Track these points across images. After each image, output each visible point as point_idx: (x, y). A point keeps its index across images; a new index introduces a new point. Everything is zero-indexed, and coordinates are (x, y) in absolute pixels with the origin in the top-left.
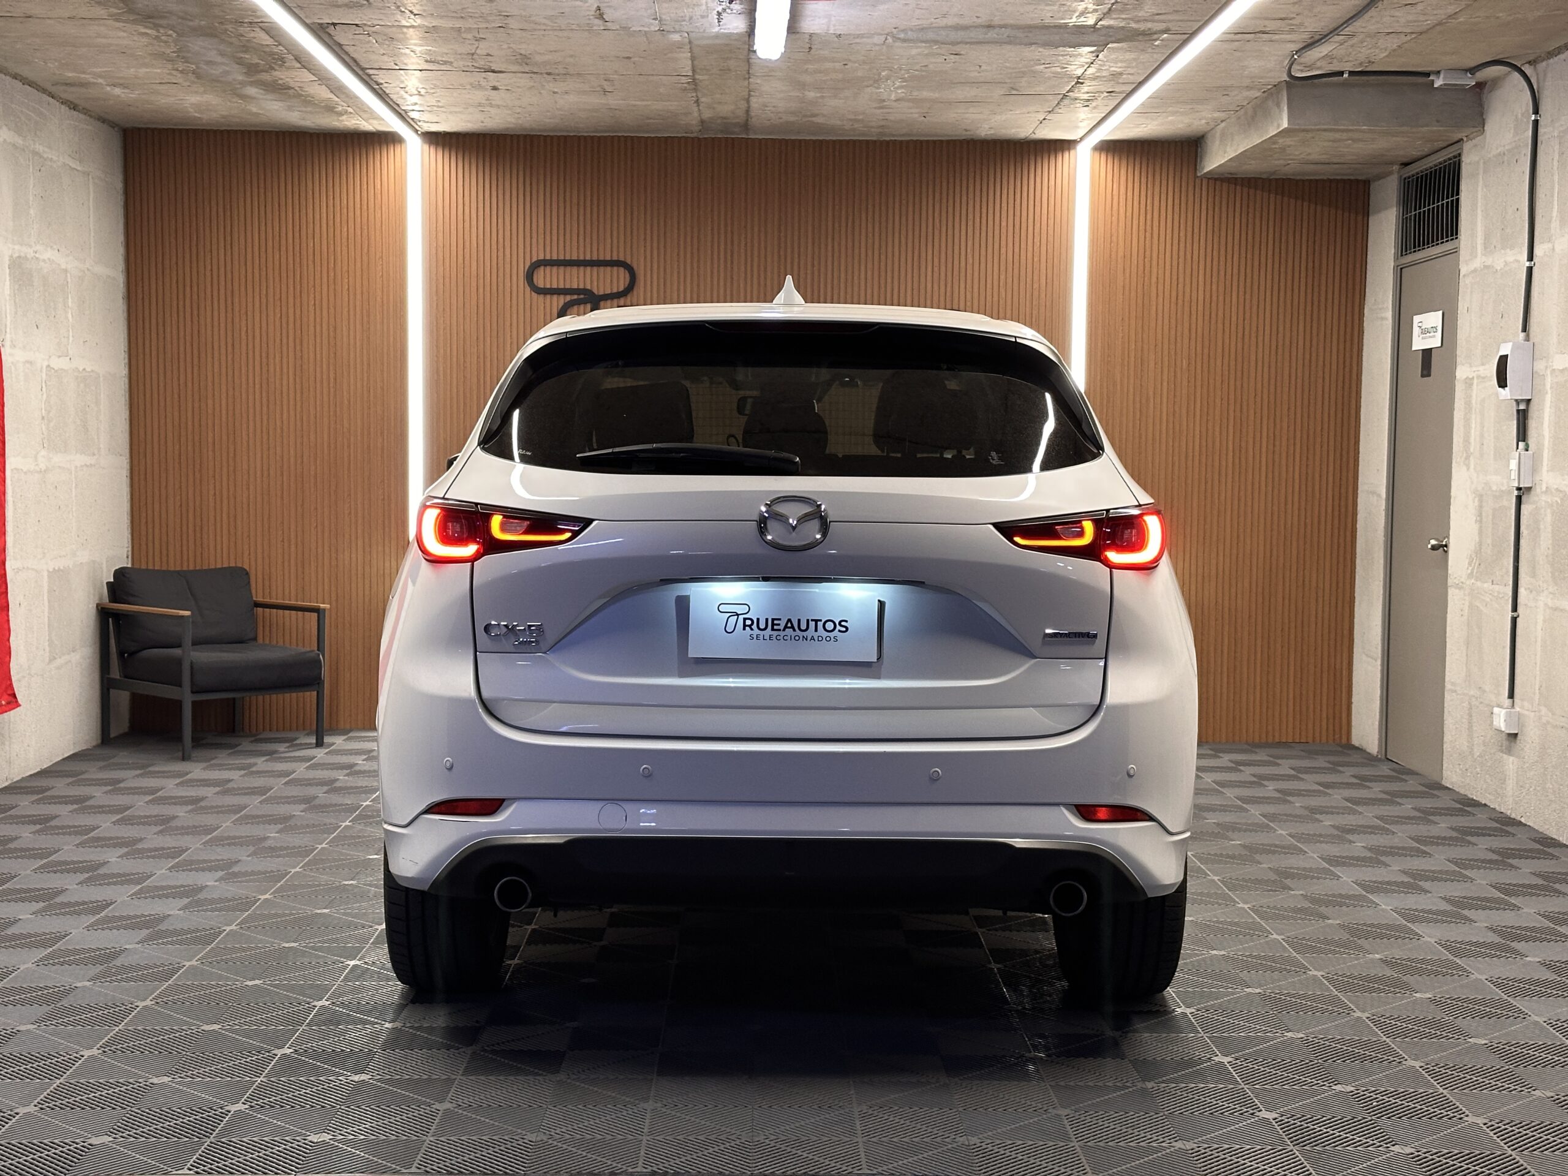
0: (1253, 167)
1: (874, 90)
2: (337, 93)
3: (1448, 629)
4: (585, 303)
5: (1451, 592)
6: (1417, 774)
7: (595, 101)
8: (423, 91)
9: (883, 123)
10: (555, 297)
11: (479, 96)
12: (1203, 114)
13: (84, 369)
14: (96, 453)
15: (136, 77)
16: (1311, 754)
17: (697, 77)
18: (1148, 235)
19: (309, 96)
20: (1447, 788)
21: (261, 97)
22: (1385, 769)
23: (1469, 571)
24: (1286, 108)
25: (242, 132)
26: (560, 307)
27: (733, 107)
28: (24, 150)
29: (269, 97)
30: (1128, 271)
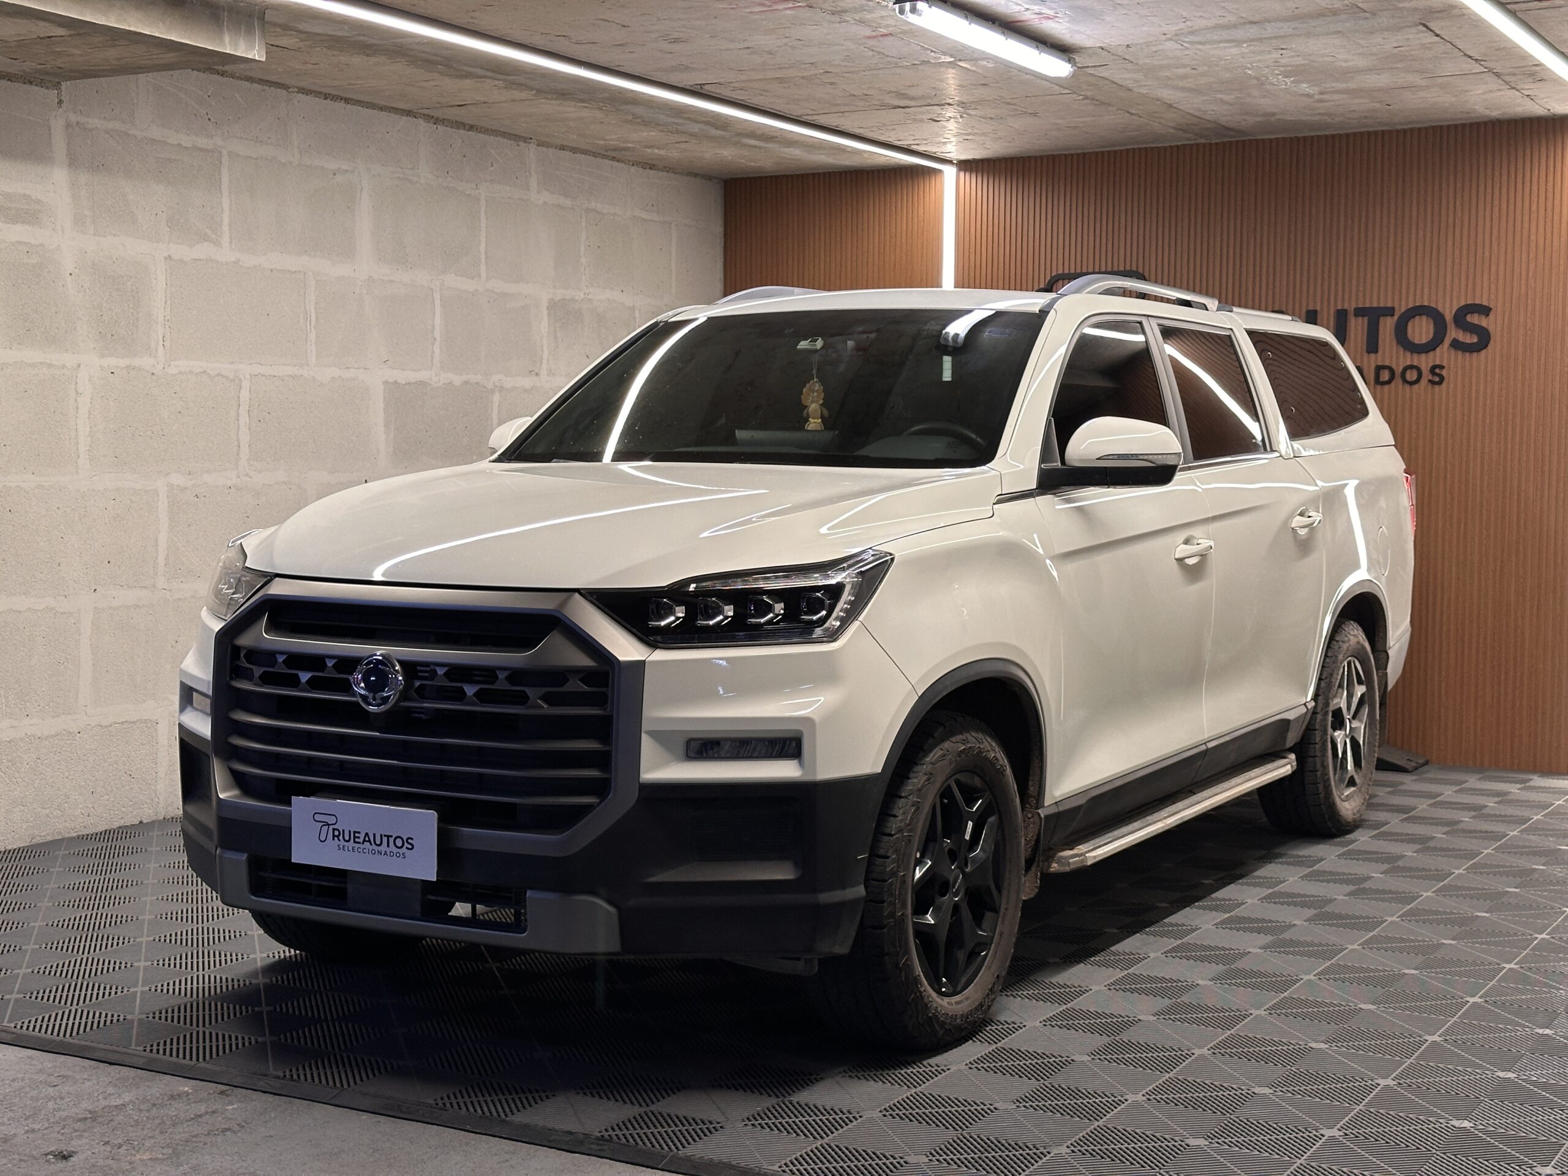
9: (1359, 114)
15: (650, 140)
21: (765, 145)
27: (1175, 115)
28: (573, 209)
29: (772, 144)
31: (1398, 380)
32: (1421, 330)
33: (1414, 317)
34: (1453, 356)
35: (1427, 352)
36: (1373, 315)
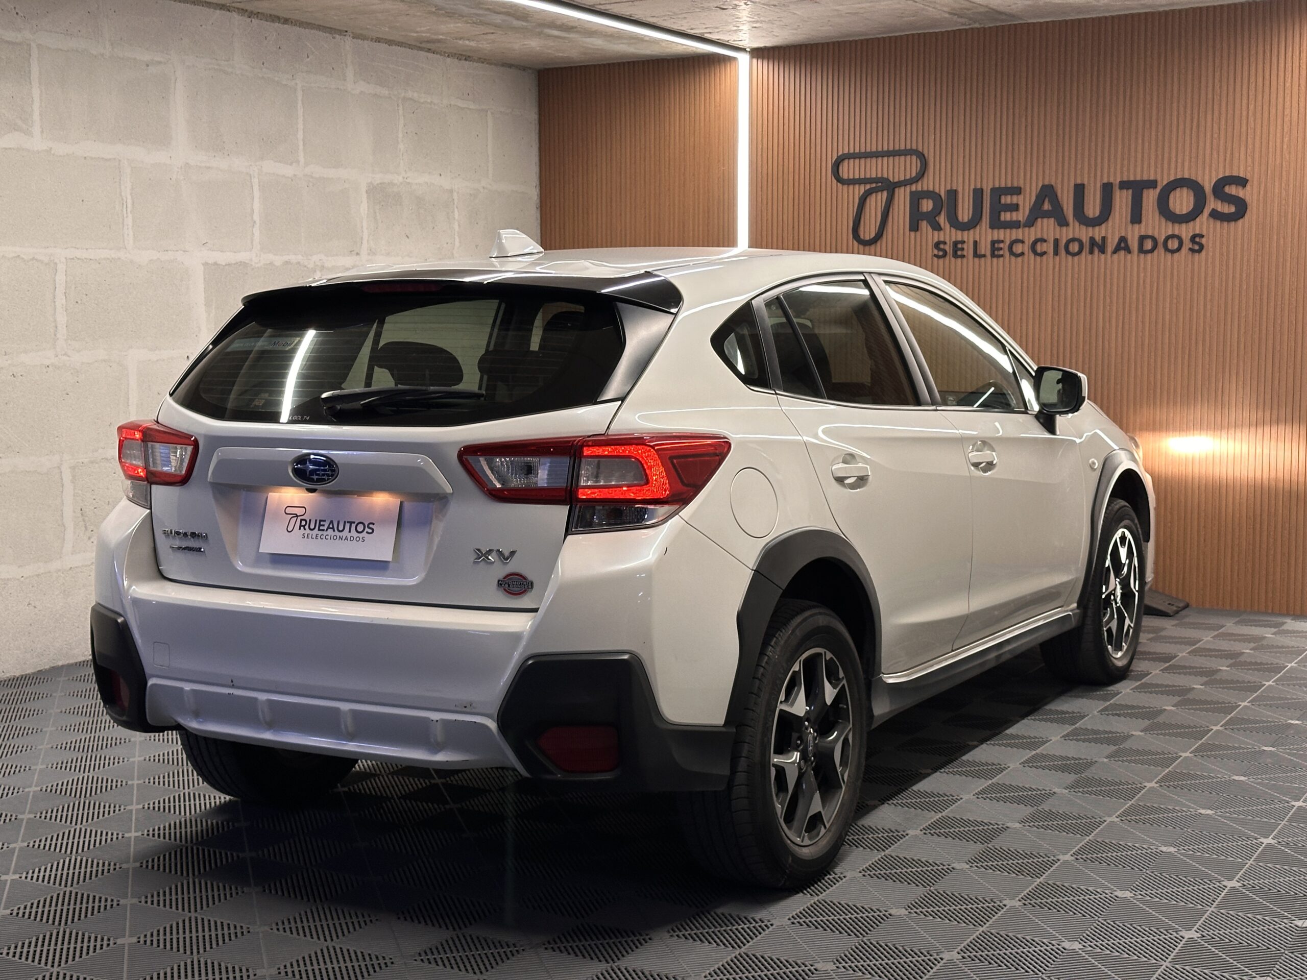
4: (882, 191)
10: (857, 186)
26: (861, 194)
28: (390, 98)
31: (1161, 249)
32: (1182, 202)
33: (1175, 189)
34: (1211, 226)
35: (1187, 222)
36: (1137, 188)
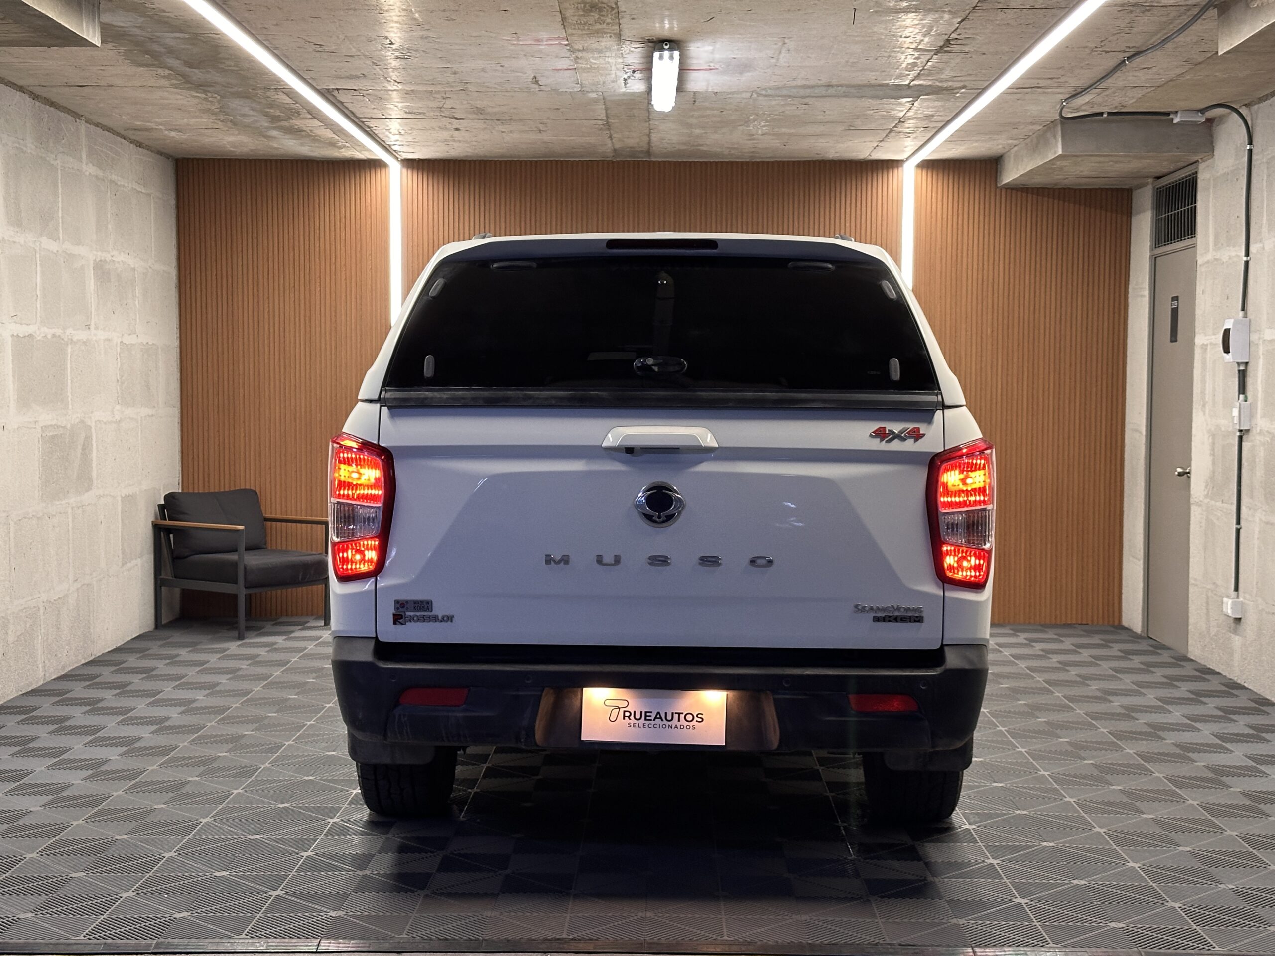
0: (1039, 180)
1: (745, 128)
2: (338, 134)
3: (1191, 536)
5: (1193, 508)
6: (1169, 649)
7: (533, 137)
8: (403, 132)
9: (753, 150)
11: (445, 135)
12: (1000, 141)
13: (147, 343)
14: (156, 405)
15: (188, 125)
16: (1089, 633)
17: (610, 121)
18: (960, 232)
19: (316, 136)
20: (1192, 660)
21: (280, 137)
22: (1144, 646)
23: (1206, 493)
24: (1060, 139)
25: (266, 161)
27: (638, 140)
28: (104, 180)
29: (287, 137)
30: (944, 261)
